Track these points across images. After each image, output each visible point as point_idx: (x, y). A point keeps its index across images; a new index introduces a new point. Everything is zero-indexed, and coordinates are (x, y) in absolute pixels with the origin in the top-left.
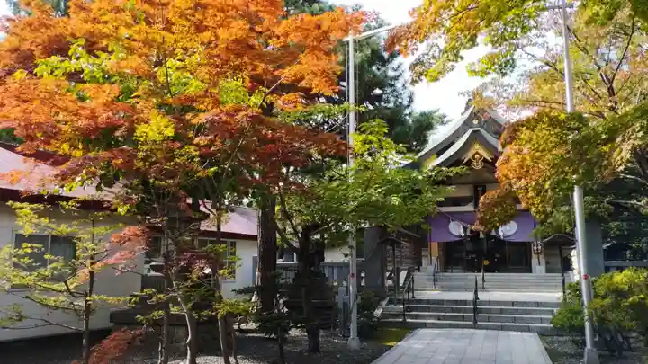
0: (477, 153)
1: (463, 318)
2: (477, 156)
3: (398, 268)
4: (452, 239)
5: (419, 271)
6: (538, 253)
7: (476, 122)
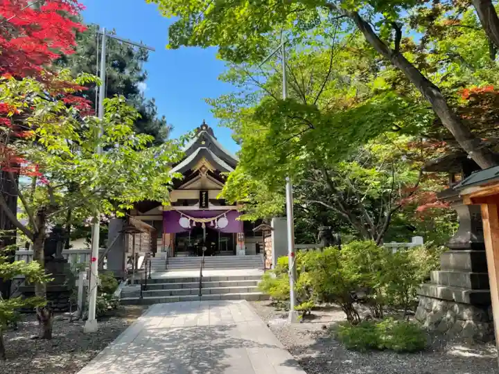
0: (203, 166)
1: (191, 293)
2: (203, 168)
3: (137, 254)
4: (182, 231)
5: (154, 256)
6: (241, 241)
7: (203, 143)
